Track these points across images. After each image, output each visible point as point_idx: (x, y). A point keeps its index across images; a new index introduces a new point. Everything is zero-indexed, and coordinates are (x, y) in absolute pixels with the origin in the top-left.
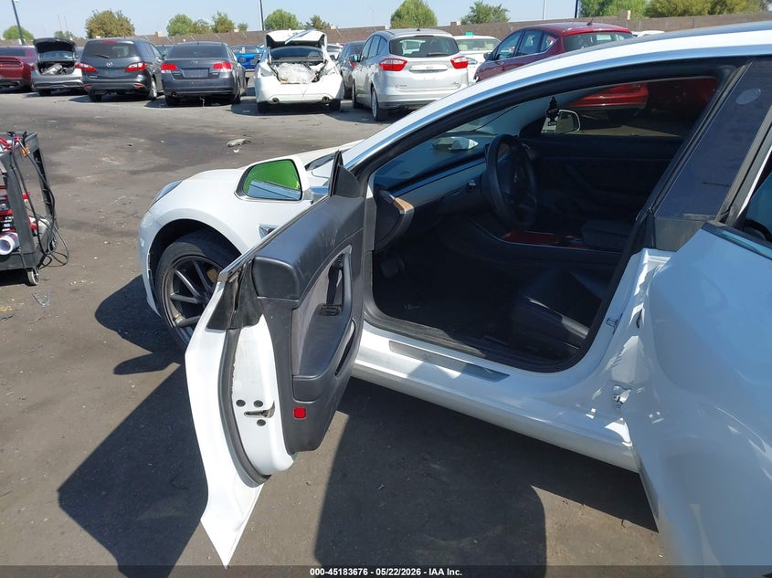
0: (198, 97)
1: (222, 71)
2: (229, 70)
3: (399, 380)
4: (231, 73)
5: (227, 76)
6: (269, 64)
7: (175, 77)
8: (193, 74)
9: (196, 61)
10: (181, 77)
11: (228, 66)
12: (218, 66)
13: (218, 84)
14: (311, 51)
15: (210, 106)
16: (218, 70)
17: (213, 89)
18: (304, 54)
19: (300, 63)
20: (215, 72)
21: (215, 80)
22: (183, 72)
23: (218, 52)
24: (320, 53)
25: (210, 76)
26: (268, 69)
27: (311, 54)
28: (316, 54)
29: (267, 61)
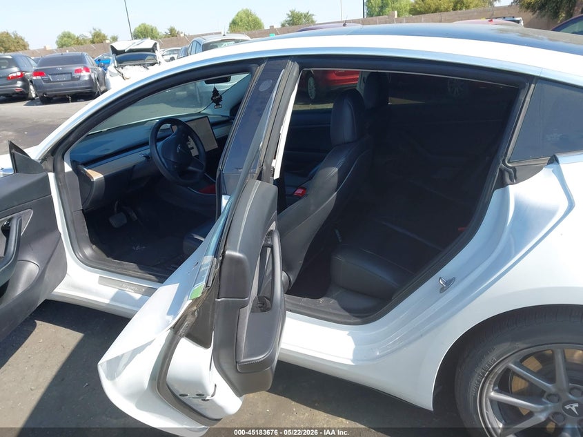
0: (65, 96)
1: (82, 74)
2: (88, 74)
3: (104, 305)
4: (90, 76)
5: (87, 78)
6: (115, 67)
7: (45, 81)
8: (58, 78)
9: (60, 68)
10: (49, 81)
11: (87, 70)
12: (79, 71)
13: (79, 85)
14: (148, 55)
15: (76, 101)
16: (79, 74)
17: (77, 89)
18: (142, 58)
19: (140, 65)
20: (77, 75)
21: (76, 82)
22: (50, 77)
23: (79, 60)
24: (155, 56)
25: (73, 79)
26: (114, 71)
27: (148, 58)
28: (152, 57)
29: (113, 65)
